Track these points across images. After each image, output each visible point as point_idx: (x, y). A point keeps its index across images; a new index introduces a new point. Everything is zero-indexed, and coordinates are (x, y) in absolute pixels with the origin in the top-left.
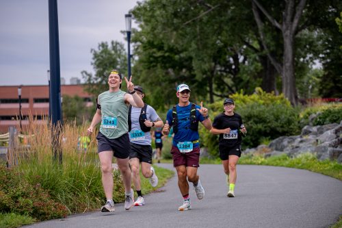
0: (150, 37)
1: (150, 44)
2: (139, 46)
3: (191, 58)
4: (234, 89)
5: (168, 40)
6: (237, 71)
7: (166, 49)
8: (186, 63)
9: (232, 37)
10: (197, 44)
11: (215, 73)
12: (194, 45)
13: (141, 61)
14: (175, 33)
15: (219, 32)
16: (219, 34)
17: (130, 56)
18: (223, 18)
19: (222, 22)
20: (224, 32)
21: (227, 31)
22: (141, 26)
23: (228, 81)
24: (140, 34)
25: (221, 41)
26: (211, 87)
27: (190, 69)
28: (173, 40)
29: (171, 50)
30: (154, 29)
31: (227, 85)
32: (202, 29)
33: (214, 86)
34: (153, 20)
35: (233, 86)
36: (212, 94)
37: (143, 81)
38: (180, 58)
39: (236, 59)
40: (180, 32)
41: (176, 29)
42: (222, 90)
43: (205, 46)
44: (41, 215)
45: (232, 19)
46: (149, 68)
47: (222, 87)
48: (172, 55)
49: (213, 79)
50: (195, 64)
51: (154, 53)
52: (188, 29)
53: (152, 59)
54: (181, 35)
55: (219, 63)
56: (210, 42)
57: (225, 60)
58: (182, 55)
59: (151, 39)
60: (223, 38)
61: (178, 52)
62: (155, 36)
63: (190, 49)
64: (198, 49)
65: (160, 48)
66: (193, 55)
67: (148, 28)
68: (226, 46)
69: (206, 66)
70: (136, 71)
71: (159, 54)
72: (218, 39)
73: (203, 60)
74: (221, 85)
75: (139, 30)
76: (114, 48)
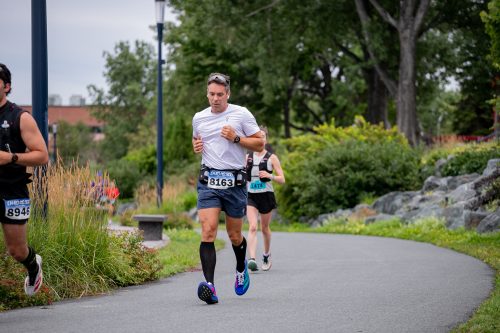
0: (194, 35)
1: (195, 46)
2: (176, 49)
3: (256, 70)
4: (323, 118)
5: (223, 40)
6: (327, 91)
7: (218, 53)
8: (248, 77)
9: (321, 38)
10: (266, 48)
11: (293, 93)
12: (262, 50)
13: (179, 72)
14: (233, 29)
15: (301, 30)
16: (301, 33)
17: (161, 62)
18: (308, 9)
19: (306, 13)
20: (309, 32)
21: (313, 29)
22: (181, 18)
23: (314, 105)
24: (180, 30)
25: (305, 45)
26: (287, 114)
27: (255, 85)
28: (230, 40)
29: (227, 55)
30: (199, 22)
31: (312, 112)
32: (274, 24)
33: (292, 114)
34: (199, 8)
35: (321, 114)
36: (288, 125)
37: (183, 104)
38: (241, 69)
39: (327, 72)
40: (241, 28)
41: (234, 23)
42: (305, 120)
43: (279, 51)
44: (11, 299)
45: (321, 10)
46: (192, 83)
47: (304, 115)
48: (228, 64)
49: (291, 103)
50: (262, 78)
51: (200, 59)
52: (254, 24)
53: (196, 69)
54: (243, 33)
55: (300, 78)
56: (286, 45)
57: (309, 72)
58: (244, 64)
59: (197, 39)
60: (308, 40)
61: (237, 60)
62: (202, 33)
63: (256, 55)
64: (268, 55)
65: (210, 52)
66: (260, 63)
67: (191, 21)
68: (311, 51)
69: (280, 82)
70: (172, 86)
71: (208, 61)
72: (299, 41)
73: (274, 72)
74: (303, 112)
75: (178, 23)
76: (139, 51)
